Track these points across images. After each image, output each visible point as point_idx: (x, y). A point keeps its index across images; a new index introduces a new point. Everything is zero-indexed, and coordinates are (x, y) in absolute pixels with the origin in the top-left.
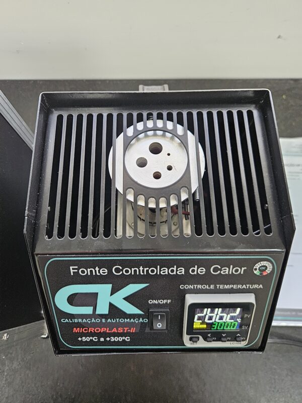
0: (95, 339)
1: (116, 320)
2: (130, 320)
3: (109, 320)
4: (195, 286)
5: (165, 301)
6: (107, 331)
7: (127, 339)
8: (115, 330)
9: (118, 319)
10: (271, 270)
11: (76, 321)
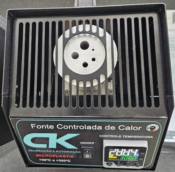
0: (49, 160)
1: (61, 151)
2: (70, 151)
3: (57, 151)
4: (109, 136)
5: (91, 143)
6: (56, 157)
7: (69, 161)
8: (61, 156)
9: (62, 151)
10: (158, 129)
11: (37, 151)
